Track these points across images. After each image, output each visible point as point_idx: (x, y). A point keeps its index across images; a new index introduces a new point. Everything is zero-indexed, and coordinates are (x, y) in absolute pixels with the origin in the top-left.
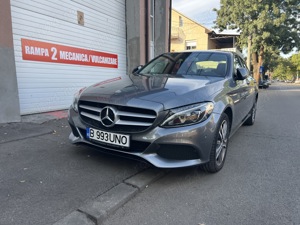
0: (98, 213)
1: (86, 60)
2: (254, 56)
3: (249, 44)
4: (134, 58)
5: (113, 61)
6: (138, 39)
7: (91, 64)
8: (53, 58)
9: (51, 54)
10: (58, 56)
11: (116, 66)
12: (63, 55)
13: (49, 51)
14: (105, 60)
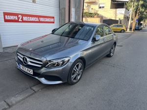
0: (11, 103)
1: (37, 20)
2: (134, 14)
3: (132, 7)
4: (63, 18)
5: (52, 20)
6: (65, 8)
7: (40, 22)
8: (20, 20)
9: (19, 18)
10: (22, 19)
11: (53, 22)
12: (25, 18)
13: (18, 17)
14: (48, 20)
